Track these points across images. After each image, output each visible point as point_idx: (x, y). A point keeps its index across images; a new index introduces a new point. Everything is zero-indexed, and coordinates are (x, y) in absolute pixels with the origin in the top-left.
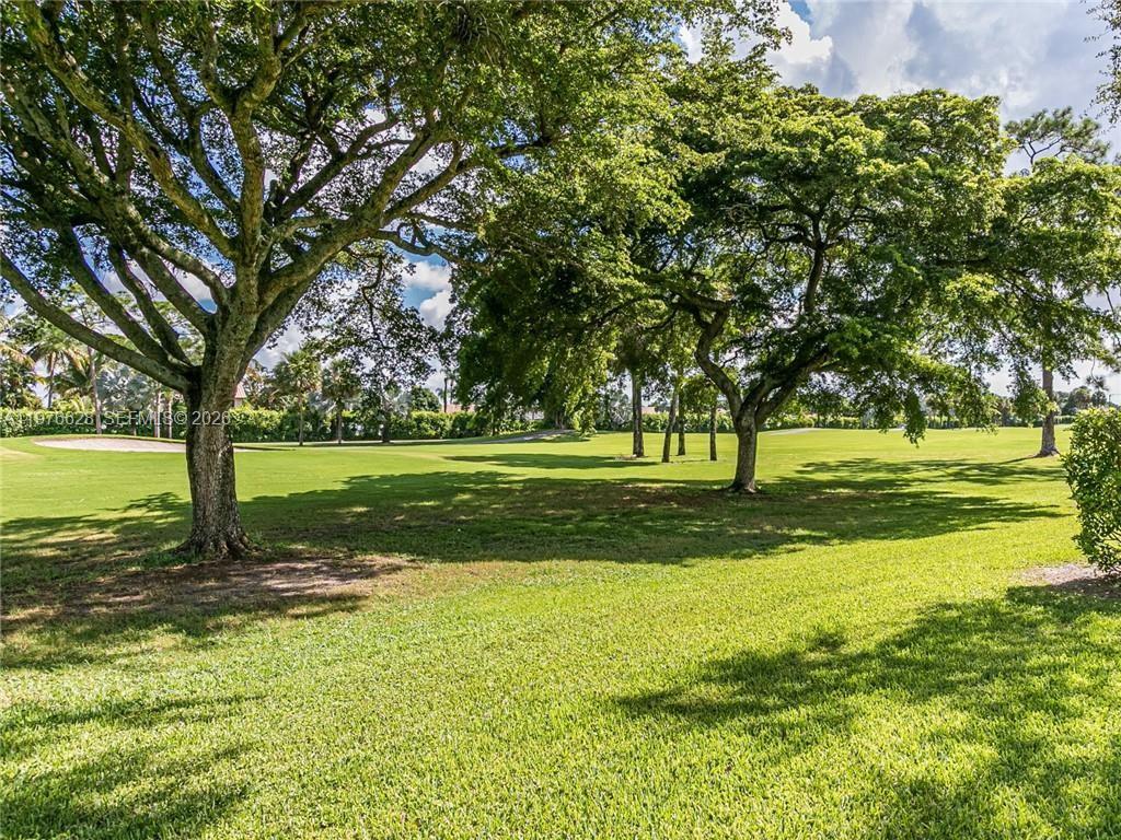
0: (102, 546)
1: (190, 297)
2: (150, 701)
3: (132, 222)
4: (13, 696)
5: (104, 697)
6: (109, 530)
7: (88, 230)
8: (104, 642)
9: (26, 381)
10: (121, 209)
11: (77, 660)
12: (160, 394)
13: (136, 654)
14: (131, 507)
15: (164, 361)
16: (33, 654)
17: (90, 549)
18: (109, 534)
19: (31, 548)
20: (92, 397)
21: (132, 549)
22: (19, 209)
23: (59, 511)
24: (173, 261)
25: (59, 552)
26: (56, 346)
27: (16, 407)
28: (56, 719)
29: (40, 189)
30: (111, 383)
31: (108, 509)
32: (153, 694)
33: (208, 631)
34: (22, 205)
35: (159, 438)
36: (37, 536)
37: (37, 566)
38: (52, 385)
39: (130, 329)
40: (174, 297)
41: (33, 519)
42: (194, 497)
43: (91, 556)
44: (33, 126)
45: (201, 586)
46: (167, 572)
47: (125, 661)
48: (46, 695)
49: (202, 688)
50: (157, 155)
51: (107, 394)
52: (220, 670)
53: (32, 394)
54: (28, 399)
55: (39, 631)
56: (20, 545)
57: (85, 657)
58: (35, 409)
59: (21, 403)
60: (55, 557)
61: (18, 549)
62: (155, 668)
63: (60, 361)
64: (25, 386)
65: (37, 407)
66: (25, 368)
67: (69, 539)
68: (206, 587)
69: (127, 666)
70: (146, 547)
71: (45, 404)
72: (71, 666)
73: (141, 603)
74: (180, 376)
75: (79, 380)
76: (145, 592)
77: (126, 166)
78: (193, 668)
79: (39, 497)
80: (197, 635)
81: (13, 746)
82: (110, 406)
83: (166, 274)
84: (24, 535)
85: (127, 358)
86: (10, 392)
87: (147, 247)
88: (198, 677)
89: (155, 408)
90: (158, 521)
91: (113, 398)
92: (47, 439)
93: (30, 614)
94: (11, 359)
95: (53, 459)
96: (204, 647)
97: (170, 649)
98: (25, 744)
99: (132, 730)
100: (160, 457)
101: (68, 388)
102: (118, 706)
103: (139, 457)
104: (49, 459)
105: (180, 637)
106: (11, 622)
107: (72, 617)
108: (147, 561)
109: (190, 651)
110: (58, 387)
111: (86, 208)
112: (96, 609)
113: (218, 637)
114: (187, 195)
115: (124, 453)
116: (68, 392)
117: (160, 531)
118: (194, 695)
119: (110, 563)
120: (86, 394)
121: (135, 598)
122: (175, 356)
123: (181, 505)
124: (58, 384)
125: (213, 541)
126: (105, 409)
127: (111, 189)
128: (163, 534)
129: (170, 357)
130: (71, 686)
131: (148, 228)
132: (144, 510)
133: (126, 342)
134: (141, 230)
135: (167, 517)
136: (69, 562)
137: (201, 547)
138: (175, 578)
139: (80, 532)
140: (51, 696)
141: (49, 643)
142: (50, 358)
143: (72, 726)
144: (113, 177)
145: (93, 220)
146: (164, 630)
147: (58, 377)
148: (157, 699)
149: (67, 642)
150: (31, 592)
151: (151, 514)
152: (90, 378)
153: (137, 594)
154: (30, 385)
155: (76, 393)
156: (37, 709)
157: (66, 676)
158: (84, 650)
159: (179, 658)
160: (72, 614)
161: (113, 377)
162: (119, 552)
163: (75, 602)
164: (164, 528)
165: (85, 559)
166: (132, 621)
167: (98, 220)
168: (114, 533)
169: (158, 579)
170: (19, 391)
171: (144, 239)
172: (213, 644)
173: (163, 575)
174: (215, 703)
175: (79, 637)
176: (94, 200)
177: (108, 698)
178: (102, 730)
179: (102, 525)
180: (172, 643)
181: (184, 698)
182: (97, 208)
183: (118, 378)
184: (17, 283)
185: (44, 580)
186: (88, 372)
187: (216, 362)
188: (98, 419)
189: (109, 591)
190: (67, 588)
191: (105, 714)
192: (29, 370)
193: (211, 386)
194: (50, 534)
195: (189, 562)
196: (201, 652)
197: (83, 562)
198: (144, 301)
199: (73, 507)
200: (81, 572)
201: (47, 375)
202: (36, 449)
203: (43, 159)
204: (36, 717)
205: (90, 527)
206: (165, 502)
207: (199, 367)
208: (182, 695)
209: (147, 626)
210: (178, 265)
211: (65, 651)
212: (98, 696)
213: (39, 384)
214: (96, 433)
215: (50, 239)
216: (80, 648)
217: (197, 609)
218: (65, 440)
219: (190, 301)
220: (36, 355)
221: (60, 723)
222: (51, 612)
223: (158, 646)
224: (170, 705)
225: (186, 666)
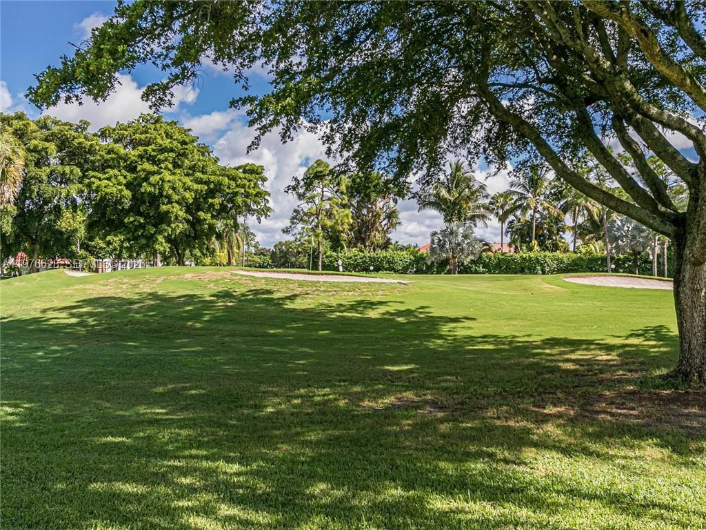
0: (607, 366)
1: (676, 152)
2: (639, 497)
3: (628, 95)
4: (547, 469)
5: (606, 485)
6: (614, 354)
7: (598, 105)
8: (608, 443)
9: (558, 230)
10: (620, 86)
11: (589, 453)
12: (657, 238)
13: (631, 459)
14: (631, 335)
15: (655, 210)
16: (560, 441)
17: (600, 367)
18: (614, 356)
19: (560, 361)
20: (604, 241)
21: (631, 371)
22: (551, 99)
23: (579, 335)
24: (661, 122)
25: (577, 367)
26: (579, 201)
27: (552, 251)
28: (573, 492)
29: (564, 82)
30: (619, 229)
31: (614, 336)
32: (642, 493)
33: (690, 452)
34: (553, 95)
35: (656, 277)
36: (565, 353)
37: (564, 376)
38: (576, 233)
39: (628, 185)
40: (663, 154)
41: (561, 339)
42: (680, 331)
43: (601, 373)
44: (559, 35)
45: (686, 411)
46: (658, 395)
47: (622, 462)
48: (567, 474)
49: (681, 498)
50: (646, 35)
51: (616, 239)
52: (698, 488)
53: (563, 241)
54: (560, 244)
55: (564, 426)
56: (553, 358)
57: (594, 452)
58: (565, 252)
59: (556, 247)
60: (575, 370)
61: (552, 361)
62: (645, 473)
63: (582, 213)
64: (558, 234)
65: (566, 250)
66: (558, 220)
67: (585, 357)
68: (690, 412)
69: (624, 466)
70: (641, 371)
71: (571, 248)
72: (584, 457)
73: (636, 417)
74: (668, 223)
75: (594, 228)
76: (640, 409)
77: (625, 47)
78: (675, 480)
79: (566, 322)
80: (681, 454)
81: (546, 504)
82: (617, 247)
83: (656, 134)
84: (555, 351)
85: (625, 209)
86: (548, 239)
87: (640, 114)
88: (679, 489)
89: (653, 250)
90: (652, 350)
91: (620, 242)
92: (572, 277)
93: (559, 412)
94: (549, 213)
95: (576, 292)
96: (686, 464)
97: (658, 460)
98: (553, 504)
99: (624, 516)
100: (655, 293)
101: (586, 235)
102: (615, 495)
103: (640, 293)
104: (573, 292)
105: (667, 452)
106: (547, 415)
107: (586, 419)
108: (642, 383)
109: (674, 465)
110: (580, 234)
111: (596, 90)
112: (603, 416)
113: (699, 459)
114: (671, 63)
115: (626, 289)
116: (587, 237)
117: (654, 358)
118: (675, 503)
119: (613, 381)
120: (600, 239)
121: (632, 412)
122: (664, 205)
123: (672, 337)
124: (580, 232)
125: (698, 372)
126: (614, 251)
127: (612, 71)
128: (656, 361)
129: (660, 206)
130: (584, 471)
131: (641, 97)
132: (642, 339)
133: (625, 196)
134: (634, 100)
135: (659, 347)
136: (585, 376)
137: (687, 376)
138: (664, 400)
139: (593, 352)
140: (570, 475)
141: (570, 436)
142: (575, 211)
143: (583, 501)
144: (614, 61)
145: (601, 98)
146: (654, 444)
147: (580, 226)
148: (645, 497)
149: (582, 437)
150: (560, 395)
151: (647, 343)
152: (603, 226)
153: (633, 409)
154: (561, 233)
155: (593, 238)
156: (562, 483)
157: (581, 463)
158: (594, 447)
159: (666, 469)
160: (586, 416)
161: (620, 224)
162: (621, 372)
163: (589, 407)
164: (657, 356)
165: (596, 374)
166: (629, 430)
167: (604, 98)
168: (618, 356)
169: (650, 399)
170: (554, 238)
171: (637, 107)
172: (694, 464)
173: (655, 397)
174: (692, 514)
175: (590, 435)
176: (601, 83)
177: (609, 488)
178: (603, 510)
179: (609, 348)
180: (660, 456)
181: (666, 503)
182: (602, 89)
183: (623, 225)
184: (549, 157)
185: (568, 387)
186: (601, 220)
187: (699, 209)
188: (609, 260)
189: (612, 403)
190: (584, 395)
191: (605, 498)
192: (561, 221)
193: (695, 230)
194: (572, 352)
195: (677, 388)
196: (683, 468)
197: (594, 377)
198: (639, 159)
199: (589, 331)
200: (592, 384)
201: (572, 225)
202: (564, 284)
203: (566, 58)
204: (560, 488)
205: (600, 349)
206: (658, 333)
207: (684, 214)
208: (665, 499)
209: (641, 437)
210: (665, 125)
211: (581, 444)
212: (601, 484)
213: (567, 232)
214: (607, 271)
215: (571, 118)
216: (590, 444)
217: (681, 430)
218: (584, 277)
219: (676, 155)
220: (565, 209)
221: (575, 496)
222: (572, 413)
223: (649, 456)
224: (654, 505)
225: (670, 477)
